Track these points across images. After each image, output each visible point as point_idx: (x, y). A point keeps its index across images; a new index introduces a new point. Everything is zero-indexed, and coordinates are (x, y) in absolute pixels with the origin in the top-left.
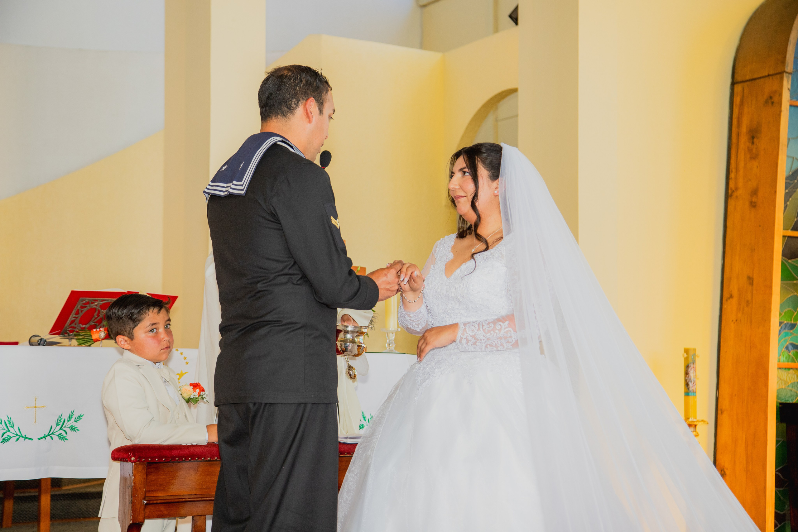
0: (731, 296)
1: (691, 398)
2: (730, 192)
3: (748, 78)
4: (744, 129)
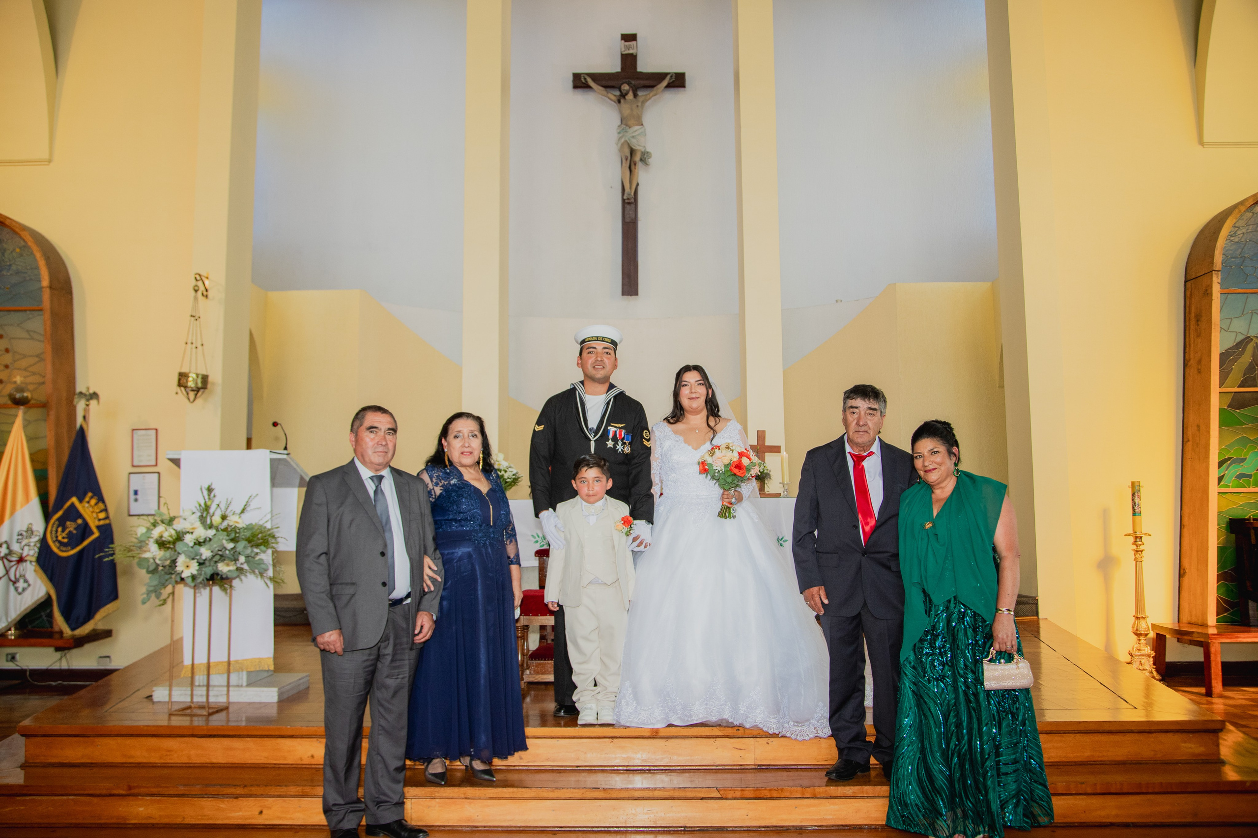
0: (1188, 441)
1: (1137, 518)
2: (1186, 362)
3: (1193, 277)
4: (1193, 315)
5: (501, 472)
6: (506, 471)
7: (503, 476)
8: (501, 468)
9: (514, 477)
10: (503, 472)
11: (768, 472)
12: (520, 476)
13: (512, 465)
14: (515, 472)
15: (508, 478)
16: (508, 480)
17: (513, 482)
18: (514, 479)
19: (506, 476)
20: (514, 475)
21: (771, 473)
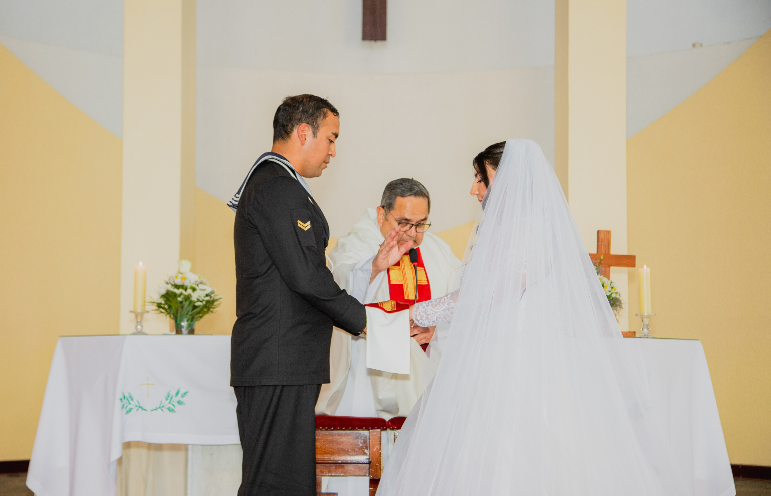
5: (186, 290)
6: (194, 290)
7: (188, 298)
8: (187, 283)
9: (208, 298)
10: (189, 291)
11: (618, 297)
12: (216, 298)
13: (205, 281)
14: (208, 291)
15: (198, 300)
16: (198, 304)
17: (205, 306)
18: (208, 302)
19: (195, 297)
20: (207, 295)
21: (621, 299)
